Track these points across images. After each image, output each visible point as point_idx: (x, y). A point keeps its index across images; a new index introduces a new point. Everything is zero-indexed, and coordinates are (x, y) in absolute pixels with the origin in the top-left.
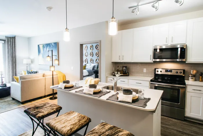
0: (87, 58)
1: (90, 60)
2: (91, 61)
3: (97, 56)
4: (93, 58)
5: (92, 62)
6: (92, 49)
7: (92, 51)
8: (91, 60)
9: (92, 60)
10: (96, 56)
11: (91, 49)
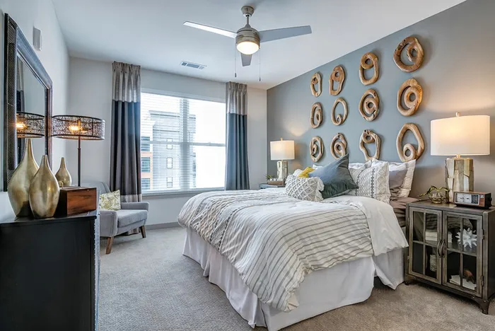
0: (343, 129)
1: (362, 138)
2: (370, 147)
3: (411, 106)
4: (380, 127)
5: (373, 148)
6: (372, 73)
7: (375, 86)
8: (367, 137)
9: (373, 136)
10: (404, 108)
11: (365, 78)
